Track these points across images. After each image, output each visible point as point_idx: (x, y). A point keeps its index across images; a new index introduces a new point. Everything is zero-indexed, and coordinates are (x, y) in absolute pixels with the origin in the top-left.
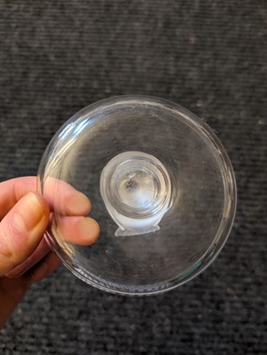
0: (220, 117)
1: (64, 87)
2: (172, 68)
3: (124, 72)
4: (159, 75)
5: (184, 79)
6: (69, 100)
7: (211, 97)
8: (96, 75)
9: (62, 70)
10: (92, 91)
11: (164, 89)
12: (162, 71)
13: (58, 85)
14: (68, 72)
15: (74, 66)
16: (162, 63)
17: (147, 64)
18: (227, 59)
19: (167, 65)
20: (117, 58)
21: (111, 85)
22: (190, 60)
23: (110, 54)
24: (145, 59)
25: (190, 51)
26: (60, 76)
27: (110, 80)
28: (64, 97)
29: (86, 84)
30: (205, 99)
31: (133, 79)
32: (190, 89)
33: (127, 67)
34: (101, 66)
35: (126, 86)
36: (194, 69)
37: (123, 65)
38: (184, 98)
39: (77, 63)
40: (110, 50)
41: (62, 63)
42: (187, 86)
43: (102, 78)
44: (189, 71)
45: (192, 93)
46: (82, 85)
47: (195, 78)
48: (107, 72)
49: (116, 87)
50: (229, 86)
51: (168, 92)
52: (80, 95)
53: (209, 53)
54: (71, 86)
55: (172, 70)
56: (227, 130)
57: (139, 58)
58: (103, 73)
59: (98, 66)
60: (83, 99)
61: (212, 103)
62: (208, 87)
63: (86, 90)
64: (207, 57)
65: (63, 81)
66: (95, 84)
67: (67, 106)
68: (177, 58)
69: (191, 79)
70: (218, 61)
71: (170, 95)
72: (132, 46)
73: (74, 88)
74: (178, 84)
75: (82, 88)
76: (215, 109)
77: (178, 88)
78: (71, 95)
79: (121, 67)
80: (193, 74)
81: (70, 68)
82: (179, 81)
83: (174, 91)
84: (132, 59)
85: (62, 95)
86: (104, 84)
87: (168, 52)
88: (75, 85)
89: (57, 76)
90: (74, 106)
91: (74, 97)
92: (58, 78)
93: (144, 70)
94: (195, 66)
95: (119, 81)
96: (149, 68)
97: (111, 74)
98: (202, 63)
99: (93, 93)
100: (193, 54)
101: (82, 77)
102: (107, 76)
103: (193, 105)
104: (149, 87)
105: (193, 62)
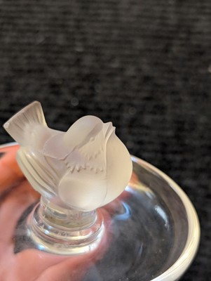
1: (15, 44)
2: (172, 16)
3: (104, 21)
4: (154, 26)
5: (190, 33)
6: (23, 62)
8: (63, 26)
9: (12, 18)
10: (56, 48)
11: (161, 46)
12: (158, 21)
13: (7, 40)
14: (21, 22)
15: (30, 12)
17: (136, 10)
19: (164, 11)
21: (84, 40)
22: (198, 4)
26: (10, 27)
27: (83, 33)
28: (15, 58)
29: (47, 39)
31: (116, 32)
32: (199, 46)
33: (106, 14)
34: (70, 13)
35: (106, 42)
36: (203, 18)
38: (190, 60)
39: (36, 9)
41: (13, 9)
42: (194, 42)
43: (71, 30)
44: (197, 20)
45: (201, 53)
46: (41, 40)
48: (78, 21)
49: (91, 43)
51: (166, 50)
52: (38, 55)
54: (25, 41)
55: (173, 19)
58: (72, 23)
59: (65, 13)
60: (42, 61)
63: (46, 47)
65: (14, 34)
66: (61, 39)
67: (20, 71)
69: (200, 33)
71: (170, 55)
73: (30, 44)
74: (181, 39)
75: (40, 45)
77: (182, 45)
78: (26, 55)
79: (99, 15)
80: (203, 24)
81: (25, 15)
82: (183, 35)
83: (175, 49)
85: (13, 54)
86: (74, 39)
88: (32, 41)
89: (5, 27)
90: (29, 71)
91: (29, 58)
92: (7, 30)
94: (205, 14)
95: (96, 34)
96: (139, 16)
97: (84, 24)
99: (57, 52)
101: (42, 28)
102: (78, 27)
103: (202, 71)
104: (139, 44)
105: (203, 8)
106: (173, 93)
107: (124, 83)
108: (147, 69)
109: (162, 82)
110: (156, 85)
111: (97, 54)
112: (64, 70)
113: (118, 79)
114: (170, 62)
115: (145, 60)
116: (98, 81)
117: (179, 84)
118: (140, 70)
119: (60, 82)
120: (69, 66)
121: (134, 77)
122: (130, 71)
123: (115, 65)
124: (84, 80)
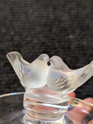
0: (85, 43)
2: (51, 15)
3: (22, 20)
4: (44, 21)
5: (59, 22)
7: (78, 31)
8: (4, 24)
10: (2, 34)
11: (48, 29)
12: (46, 18)
16: (45, 13)
17: (36, 14)
18: (85, 7)
19: (48, 14)
20: (17, 12)
21: (14, 29)
22: (62, 9)
23: (12, 10)
24: (34, 11)
25: (62, 4)
27: (13, 27)
30: (74, 33)
31: (28, 25)
32: (64, 27)
33: (23, 17)
35: (24, 29)
36: (65, 15)
37: (21, 16)
38: (61, 33)
40: (12, 8)
42: (62, 25)
43: (8, 26)
44: (62, 16)
45: (66, 30)
47: (67, 20)
48: (11, 21)
49: (17, 30)
50: (88, 23)
51: (50, 30)
53: (74, 4)
55: (52, 17)
56: (90, 51)
57: (31, 11)
58: (8, 23)
59: (5, 19)
61: (79, 35)
62: (76, 25)
64: (73, 6)
66: (4, 30)
68: (54, 9)
69: (64, 21)
70: (80, 9)
72: (25, 4)
74: (56, 25)
76: (82, 38)
77: (57, 28)
79: (20, 18)
80: (65, 18)
82: (57, 23)
83: (54, 30)
84: (26, 12)
86: (9, 30)
87: (48, 6)
93: (34, 18)
94: (66, 13)
96: (37, 17)
97: (14, 22)
98: (70, 10)
100: (64, 5)
102: (11, 24)
103: (67, 38)
104: (38, 29)
105: (64, 10)
106: (55, 48)
107: (33, 46)
108: (42, 39)
109: (49, 44)
110: (47, 46)
111: (20, 35)
112: (6, 43)
113: (30, 45)
114: (52, 35)
115: (41, 35)
116: (21, 47)
117: (57, 44)
118: (39, 40)
119: (5, 49)
120: (8, 41)
121: (37, 43)
122: (35, 41)
123: (29, 39)
124: (15, 47)
